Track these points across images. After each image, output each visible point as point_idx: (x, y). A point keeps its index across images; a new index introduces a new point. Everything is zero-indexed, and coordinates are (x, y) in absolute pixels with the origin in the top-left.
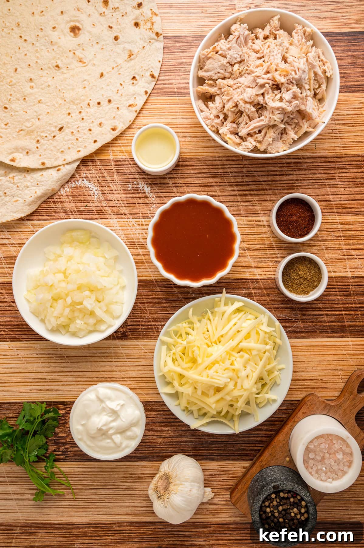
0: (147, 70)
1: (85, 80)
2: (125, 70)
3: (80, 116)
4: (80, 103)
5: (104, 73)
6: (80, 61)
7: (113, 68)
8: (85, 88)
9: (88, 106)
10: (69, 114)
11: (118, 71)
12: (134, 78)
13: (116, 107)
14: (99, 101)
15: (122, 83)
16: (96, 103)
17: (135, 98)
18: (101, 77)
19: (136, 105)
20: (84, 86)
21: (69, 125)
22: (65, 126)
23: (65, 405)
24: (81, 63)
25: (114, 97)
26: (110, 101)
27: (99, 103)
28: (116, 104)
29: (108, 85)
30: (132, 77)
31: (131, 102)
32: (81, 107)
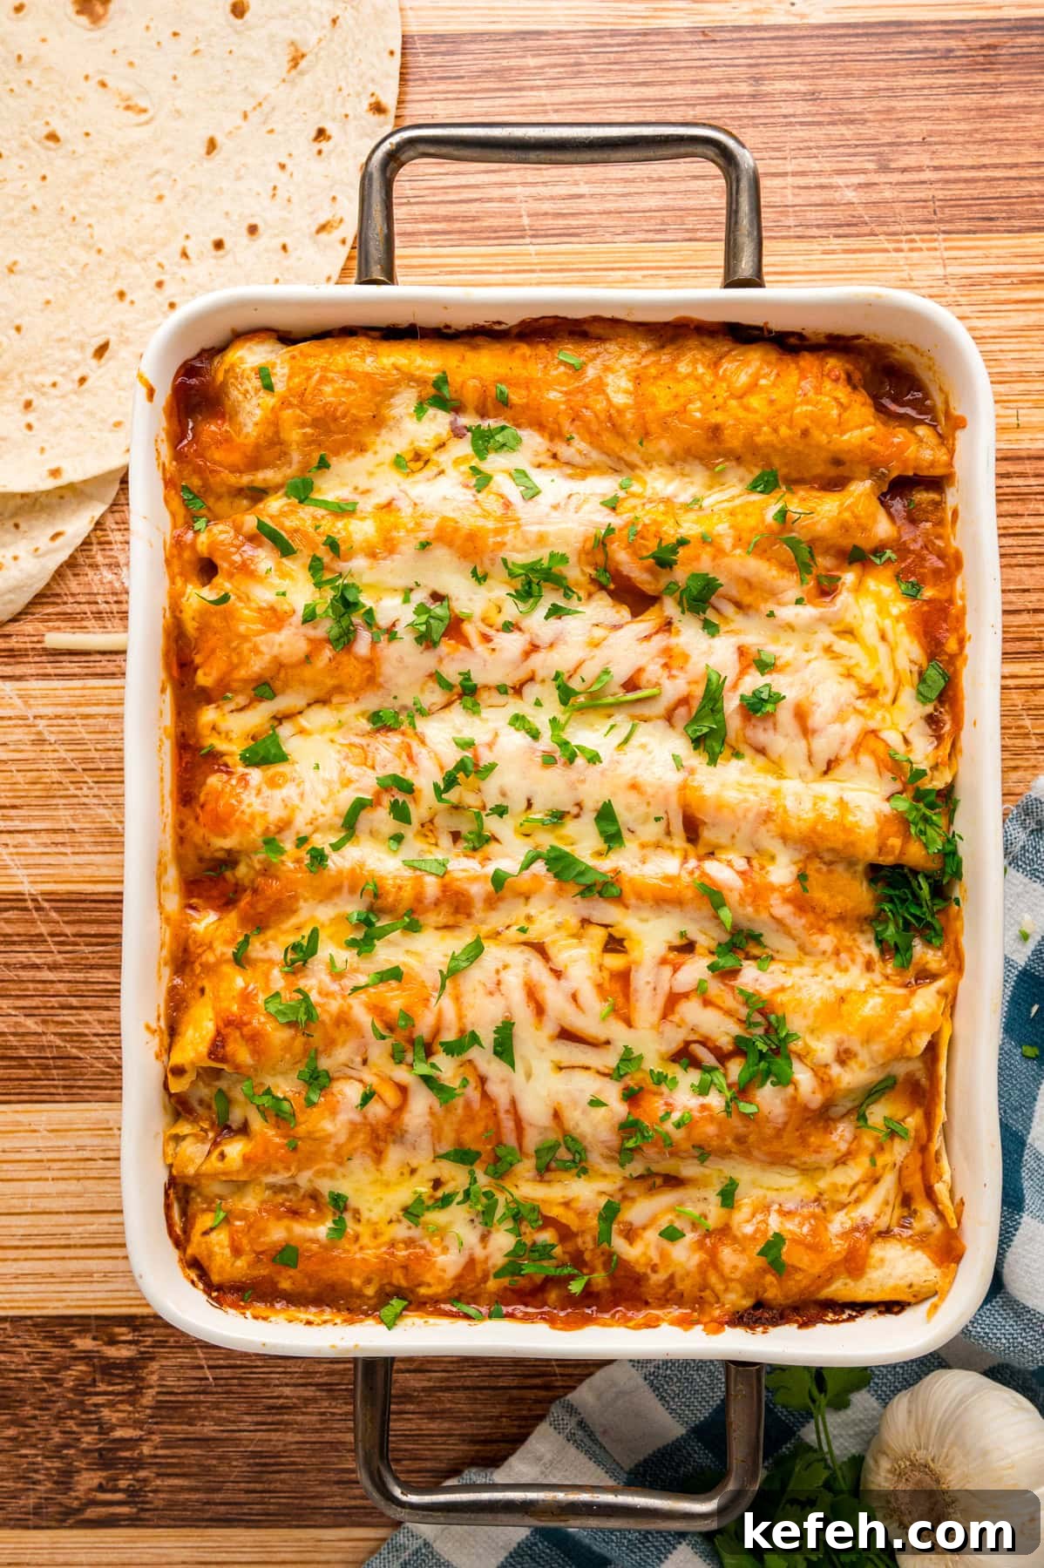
0: (358, 95)
1: (157, 172)
2: (289, 113)
3: (162, 298)
4: (152, 253)
5: (220, 139)
6: (128, 108)
7: (245, 116)
8: (161, 198)
9: (184, 261)
10: (122, 295)
11: (264, 123)
12: (321, 134)
13: (280, 247)
14: (216, 236)
15: (284, 160)
16: (210, 246)
17: (334, 198)
18: (209, 153)
19: (341, 221)
20: (156, 194)
21: (127, 334)
22: (113, 340)
23: (135, 1329)
24: (129, 114)
25: (265, 214)
26: (253, 229)
27: (219, 245)
28: (276, 236)
29: (239, 178)
30: (313, 134)
31: (323, 218)
32: (161, 265)
